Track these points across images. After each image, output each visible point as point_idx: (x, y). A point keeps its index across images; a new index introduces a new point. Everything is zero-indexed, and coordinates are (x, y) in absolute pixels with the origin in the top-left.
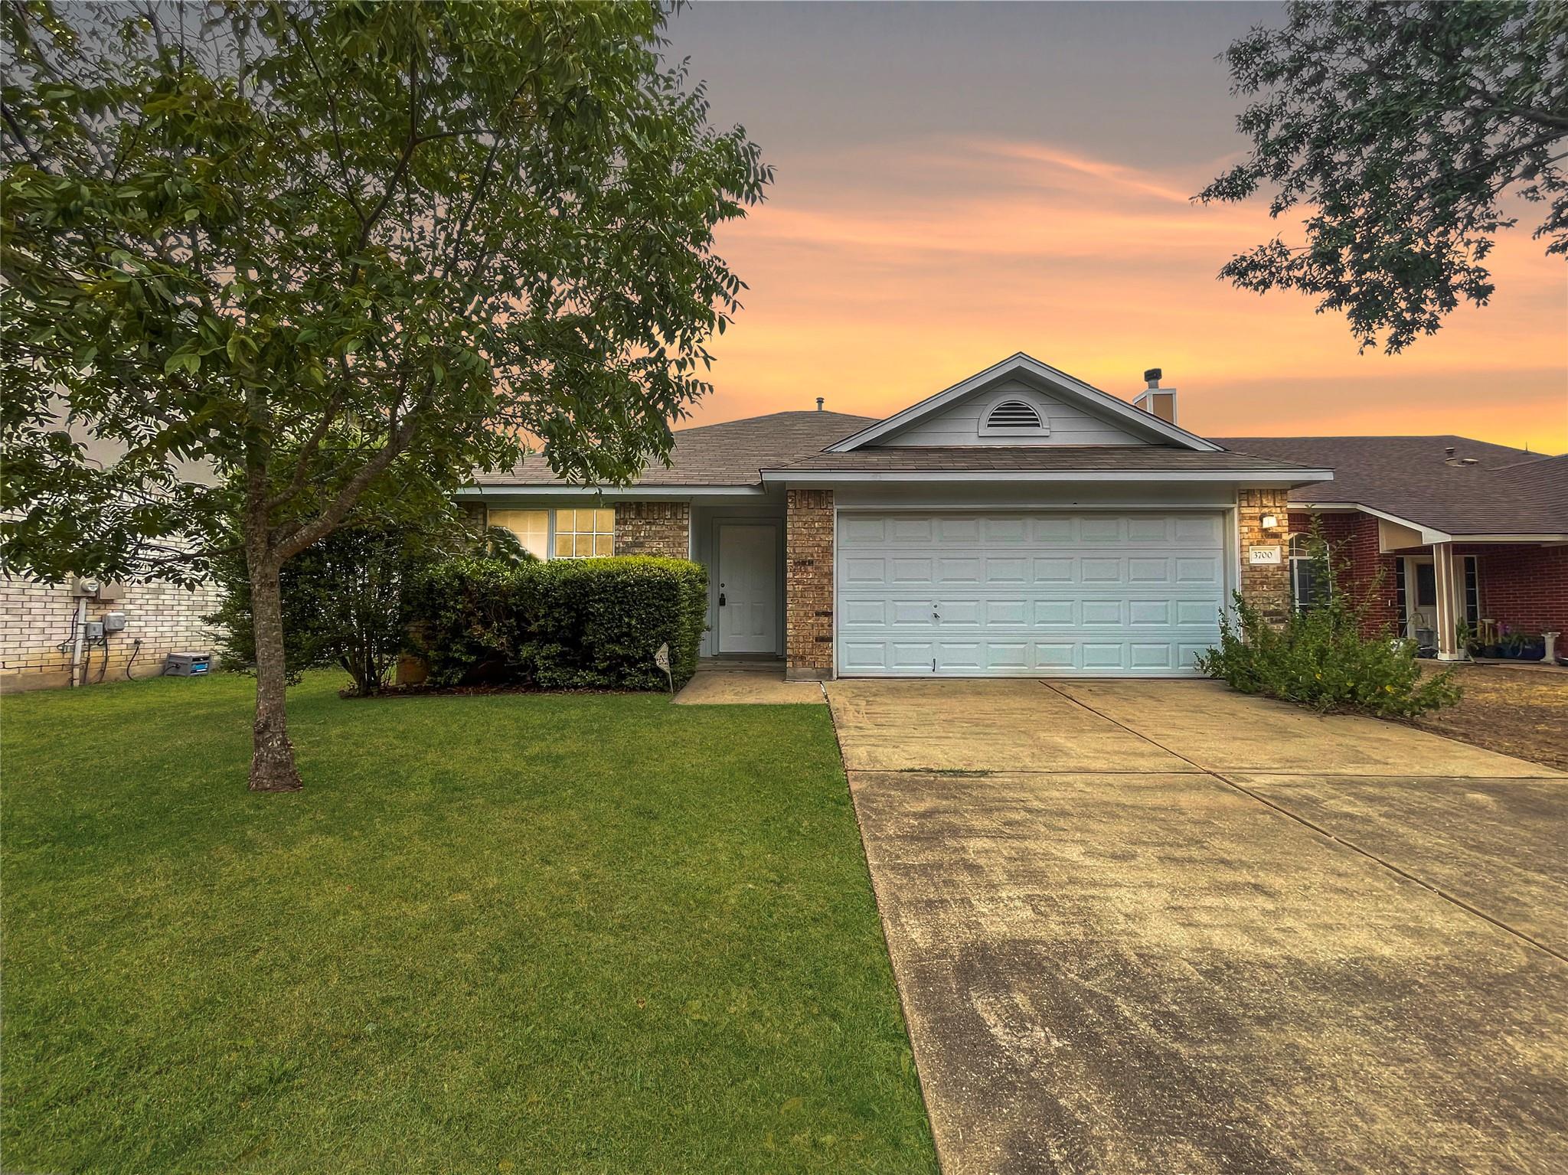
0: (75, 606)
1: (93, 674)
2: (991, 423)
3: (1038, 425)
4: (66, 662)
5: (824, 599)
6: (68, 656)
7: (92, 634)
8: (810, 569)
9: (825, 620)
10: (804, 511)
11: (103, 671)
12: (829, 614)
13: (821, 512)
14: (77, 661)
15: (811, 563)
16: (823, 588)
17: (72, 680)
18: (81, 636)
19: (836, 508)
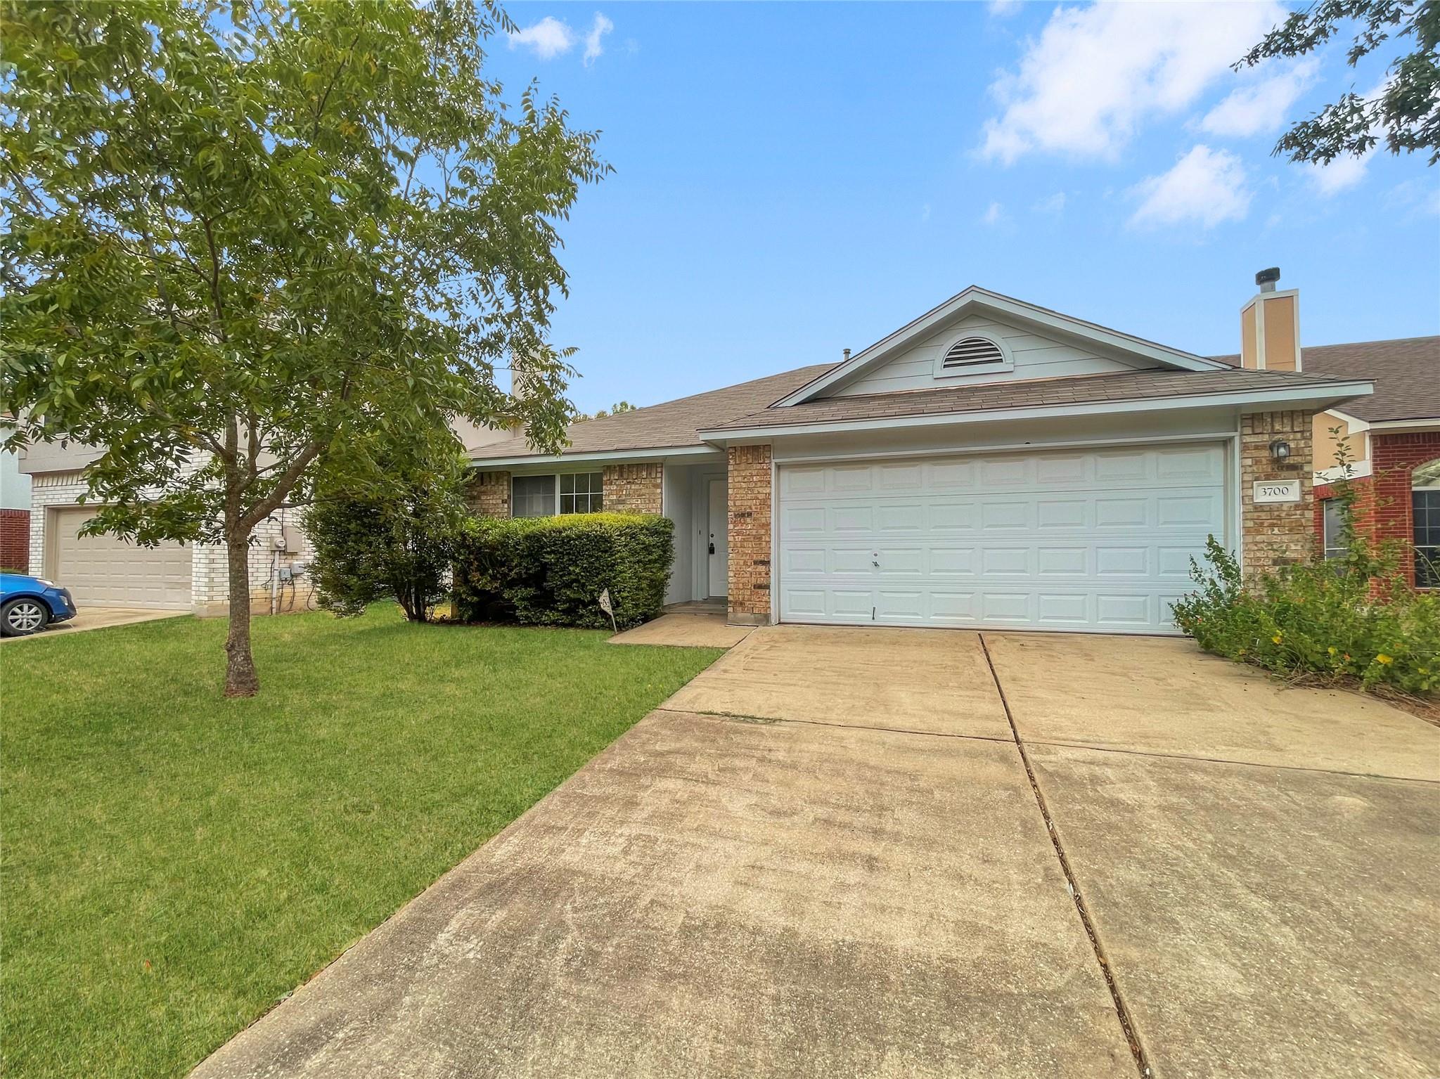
0: (272, 557)
1: (285, 604)
2: (947, 363)
3: (1001, 360)
4: (268, 596)
5: (761, 549)
6: (269, 591)
7: (284, 576)
8: (748, 520)
9: (762, 568)
10: (743, 466)
11: (291, 603)
12: (766, 563)
13: (759, 466)
14: (274, 596)
15: (750, 514)
16: (761, 538)
17: (272, 608)
18: (276, 578)
19: (774, 461)
